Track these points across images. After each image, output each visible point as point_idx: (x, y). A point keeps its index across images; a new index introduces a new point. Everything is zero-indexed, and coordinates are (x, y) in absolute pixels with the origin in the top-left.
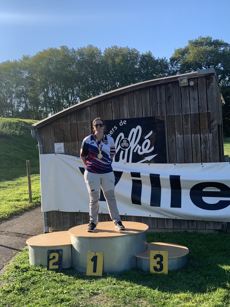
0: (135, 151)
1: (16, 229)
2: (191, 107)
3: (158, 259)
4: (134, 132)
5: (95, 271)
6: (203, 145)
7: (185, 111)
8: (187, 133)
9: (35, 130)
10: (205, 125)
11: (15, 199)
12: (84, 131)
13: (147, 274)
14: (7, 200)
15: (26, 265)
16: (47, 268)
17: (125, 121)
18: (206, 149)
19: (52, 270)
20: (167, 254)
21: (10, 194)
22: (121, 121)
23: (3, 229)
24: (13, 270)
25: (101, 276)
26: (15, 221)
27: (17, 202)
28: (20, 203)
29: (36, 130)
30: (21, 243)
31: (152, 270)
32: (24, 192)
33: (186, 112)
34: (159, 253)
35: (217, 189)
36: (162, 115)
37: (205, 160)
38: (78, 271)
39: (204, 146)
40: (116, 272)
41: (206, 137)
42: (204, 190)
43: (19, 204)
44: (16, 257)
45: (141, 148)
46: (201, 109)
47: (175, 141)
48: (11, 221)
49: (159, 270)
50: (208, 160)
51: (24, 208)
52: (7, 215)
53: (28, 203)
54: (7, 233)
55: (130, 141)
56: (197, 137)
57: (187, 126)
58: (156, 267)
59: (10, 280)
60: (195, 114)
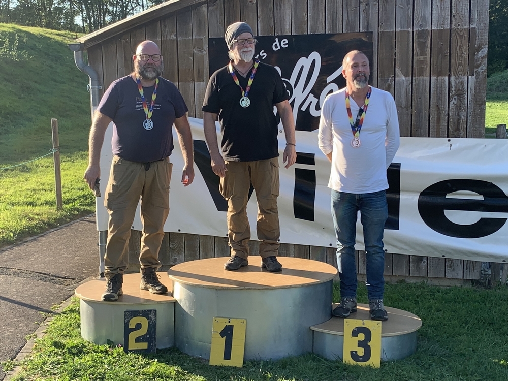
0: (304, 109)
1: (37, 264)
2: (434, 15)
3: (361, 337)
4: (303, 66)
5: (227, 356)
6: (453, 101)
7: (420, 23)
8: (421, 73)
9: (82, 51)
10: (461, 56)
11: (25, 200)
12: (191, 58)
13: (338, 367)
14: (7, 201)
15: (75, 341)
16: (122, 348)
17: (284, 41)
18: (460, 109)
19: (135, 351)
20: (380, 328)
21: (12, 190)
22: (277, 39)
23: (8, 264)
24: (51, 349)
25: (242, 367)
26: (31, 247)
27: (30, 207)
28: (37, 210)
29: (86, 52)
30: (52, 295)
31: (347, 359)
32: (41, 187)
33: (421, 27)
34: (363, 324)
35: (477, 195)
36: (368, 29)
37: (455, 133)
38: (190, 357)
39: (456, 103)
40: (271, 359)
41: (462, 83)
42: (448, 196)
43: (35, 212)
44: (48, 323)
45: (319, 101)
46: (455, 19)
47: (393, 89)
48: (23, 248)
49: (361, 359)
50: (463, 133)
51: (47, 220)
52: (12, 234)
53: (52, 212)
54: (19, 271)
55: (295, 87)
56: (443, 82)
57: (422, 58)
58: (356, 352)
59: (48, 371)
60: (441, 32)
